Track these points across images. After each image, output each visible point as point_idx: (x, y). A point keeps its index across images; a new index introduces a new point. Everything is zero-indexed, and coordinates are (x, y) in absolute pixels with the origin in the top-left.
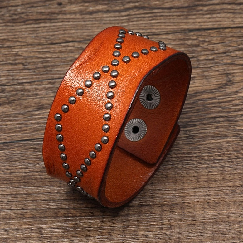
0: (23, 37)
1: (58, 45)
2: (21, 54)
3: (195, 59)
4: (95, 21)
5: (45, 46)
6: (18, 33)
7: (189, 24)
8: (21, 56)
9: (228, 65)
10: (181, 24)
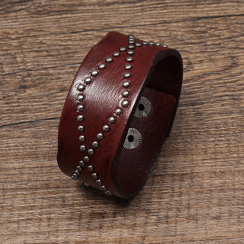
0: (47, 27)
1: (79, 33)
2: (45, 42)
3: (203, 44)
4: (112, 11)
5: (67, 35)
6: (42, 24)
7: (197, 13)
8: (45, 44)
9: (233, 49)
10: (190, 13)
